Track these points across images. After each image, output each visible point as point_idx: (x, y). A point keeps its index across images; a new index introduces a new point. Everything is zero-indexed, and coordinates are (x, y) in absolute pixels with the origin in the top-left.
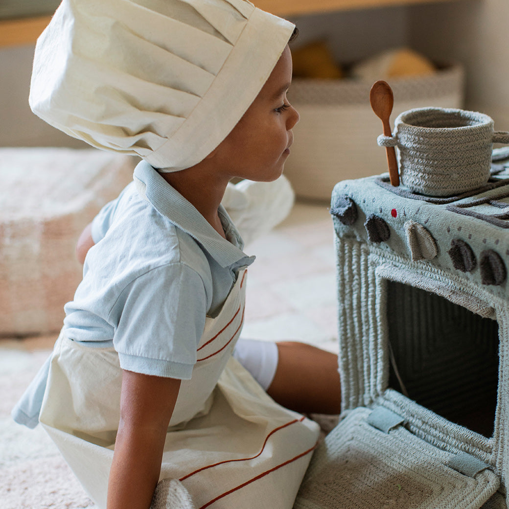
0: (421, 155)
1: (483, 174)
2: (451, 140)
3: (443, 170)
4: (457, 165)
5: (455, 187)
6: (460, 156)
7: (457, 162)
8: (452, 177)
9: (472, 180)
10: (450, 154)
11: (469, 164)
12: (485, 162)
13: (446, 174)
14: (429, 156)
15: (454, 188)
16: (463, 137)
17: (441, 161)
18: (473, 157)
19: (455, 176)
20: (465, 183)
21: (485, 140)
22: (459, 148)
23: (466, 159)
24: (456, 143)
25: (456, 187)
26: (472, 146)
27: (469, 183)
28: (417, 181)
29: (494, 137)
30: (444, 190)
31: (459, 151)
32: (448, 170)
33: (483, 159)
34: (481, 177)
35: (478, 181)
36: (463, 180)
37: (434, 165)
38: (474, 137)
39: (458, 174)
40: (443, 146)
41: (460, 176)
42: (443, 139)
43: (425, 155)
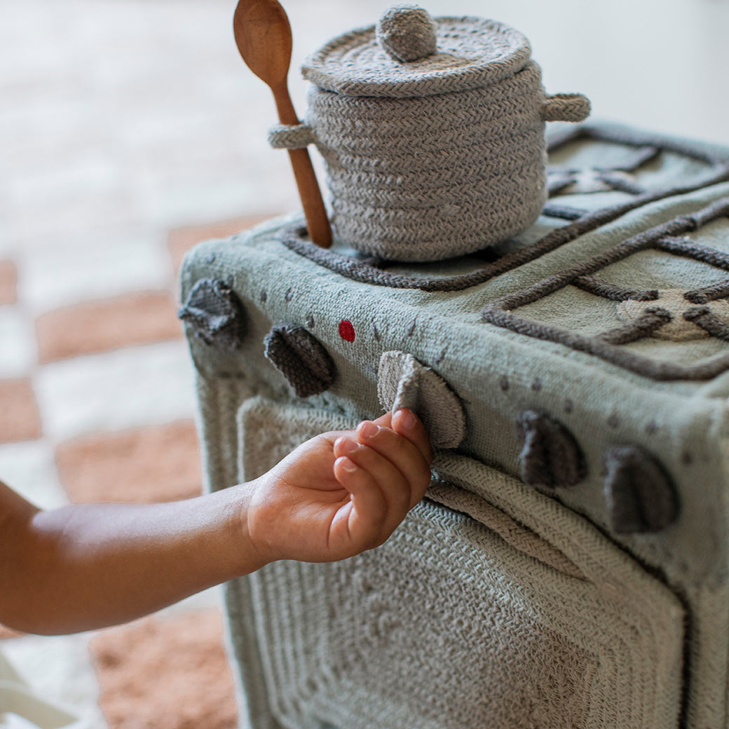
0: (364, 163)
1: (523, 199)
2: (429, 122)
3: (420, 197)
4: (453, 181)
5: (453, 238)
6: (458, 158)
7: (450, 173)
8: (442, 211)
9: (495, 216)
10: (431, 155)
11: (484, 178)
12: (525, 170)
13: (428, 205)
14: (383, 164)
15: (449, 239)
16: (460, 113)
17: (411, 176)
18: (492, 159)
19: (450, 210)
20: (477, 225)
21: (519, 116)
22: (451, 140)
23: (474, 167)
24: (445, 127)
25: (456, 236)
26: (486, 132)
27: (487, 225)
28: (364, 227)
29: (545, 107)
30: (427, 244)
31: (452, 149)
32: (430, 197)
33: (520, 162)
34: (519, 208)
35: (511, 219)
36: (470, 219)
37: (396, 187)
38: (489, 109)
39: (457, 204)
40: (412, 137)
41: (462, 208)
42: (411, 120)
43: (373, 162)
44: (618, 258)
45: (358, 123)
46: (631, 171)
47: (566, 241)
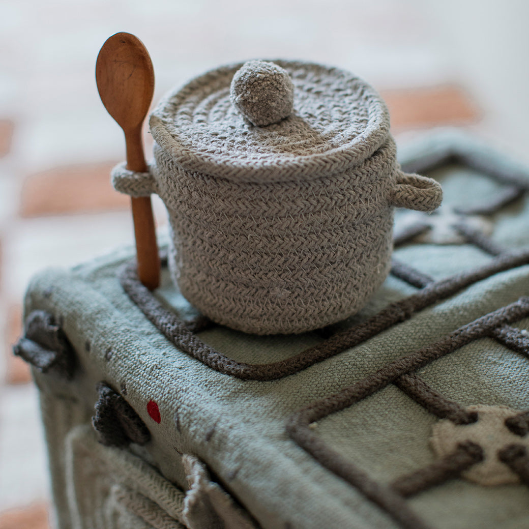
0: (199, 231)
1: (359, 285)
2: (265, 208)
3: (251, 276)
4: (286, 266)
5: (280, 319)
6: (293, 246)
7: (283, 259)
8: (271, 293)
9: (327, 303)
10: (265, 240)
11: (318, 266)
12: (364, 257)
13: (258, 285)
14: (216, 237)
15: (277, 320)
16: (299, 202)
17: (244, 255)
18: (329, 247)
19: (280, 293)
20: (306, 311)
21: (364, 205)
22: (288, 228)
23: (309, 255)
24: (282, 214)
25: (284, 319)
26: (326, 221)
27: (317, 311)
28: (196, 290)
29: (394, 194)
30: (255, 321)
31: (288, 236)
32: (261, 278)
33: (360, 250)
34: (354, 294)
35: (344, 306)
36: (300, 304)
37: (228, 262)
38: (331, 199)
39: (288, 289)
40: (247, 219)
41: (293, 293)
42: (247, 202)
43: (207, 235)
44: (448, 349)
45: (194, 194)
46: (490, 214)
47: (400, 321)
